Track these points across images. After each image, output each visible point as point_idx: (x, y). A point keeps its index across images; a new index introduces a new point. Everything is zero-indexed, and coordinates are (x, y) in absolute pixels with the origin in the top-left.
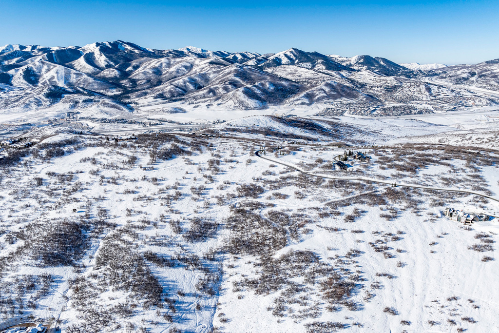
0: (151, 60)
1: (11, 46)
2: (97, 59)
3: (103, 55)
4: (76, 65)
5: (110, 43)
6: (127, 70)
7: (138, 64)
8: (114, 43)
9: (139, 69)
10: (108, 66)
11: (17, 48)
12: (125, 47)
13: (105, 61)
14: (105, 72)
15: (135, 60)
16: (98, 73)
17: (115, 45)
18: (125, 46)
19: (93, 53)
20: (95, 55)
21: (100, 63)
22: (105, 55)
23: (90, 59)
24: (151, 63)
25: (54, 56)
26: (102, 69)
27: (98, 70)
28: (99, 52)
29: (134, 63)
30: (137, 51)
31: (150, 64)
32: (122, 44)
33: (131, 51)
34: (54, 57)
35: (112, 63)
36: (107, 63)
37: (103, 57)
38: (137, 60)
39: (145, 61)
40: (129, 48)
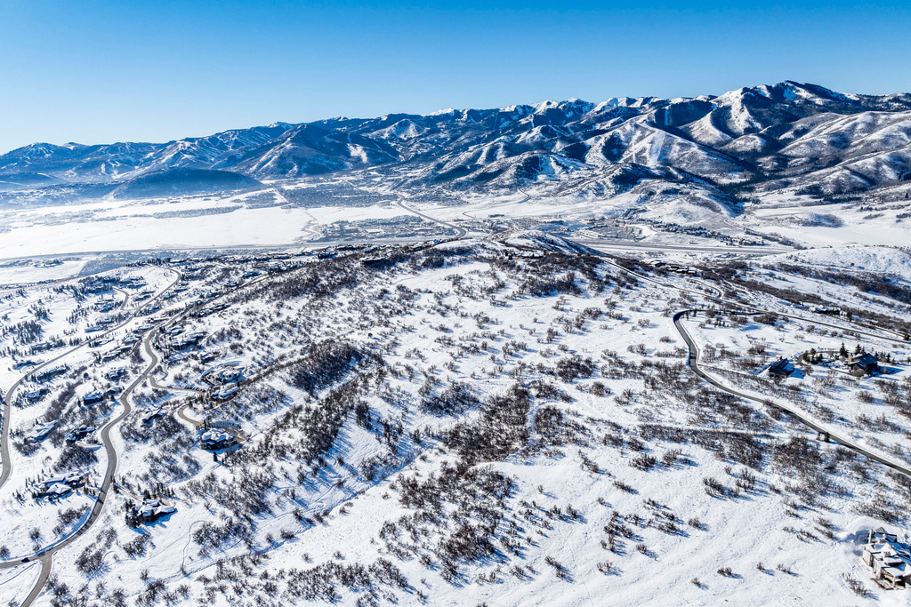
0: (837, 117)
1: (615, 100)
2: (733, 118)
3: (746, 110)
4: (695, 128)
5: (769, 88)
6: (782, 137)
7: (806, 126)
8: (777, 87)
9: (804, 137)
10: (748, 131)
11: (623, 103)
12: (798, 94)
13: (747, 121)
14: (738, 142)
15: (803, 119)
16: (728, 142)
17: (778, 91)
18: (798, 91)
19: (729, 108)
20: (732, 111)
21: (737, 125)
22: (749, 110)
23: (721, 118)
24: (832, 124)
25: (666, 113)
26: (735, 136)
27: (728, 137)
28: (739, 106)
29: (799, 125)
30: (819, 101)
31: (830, 126)
32: (792, 88)
33: (807, 101)
34: (666, 115)
35: (758, 125)
36: (748, 125)
37: (746, 114)
38: (808, 118)
39: (823, 120)
40: (804, 94)
